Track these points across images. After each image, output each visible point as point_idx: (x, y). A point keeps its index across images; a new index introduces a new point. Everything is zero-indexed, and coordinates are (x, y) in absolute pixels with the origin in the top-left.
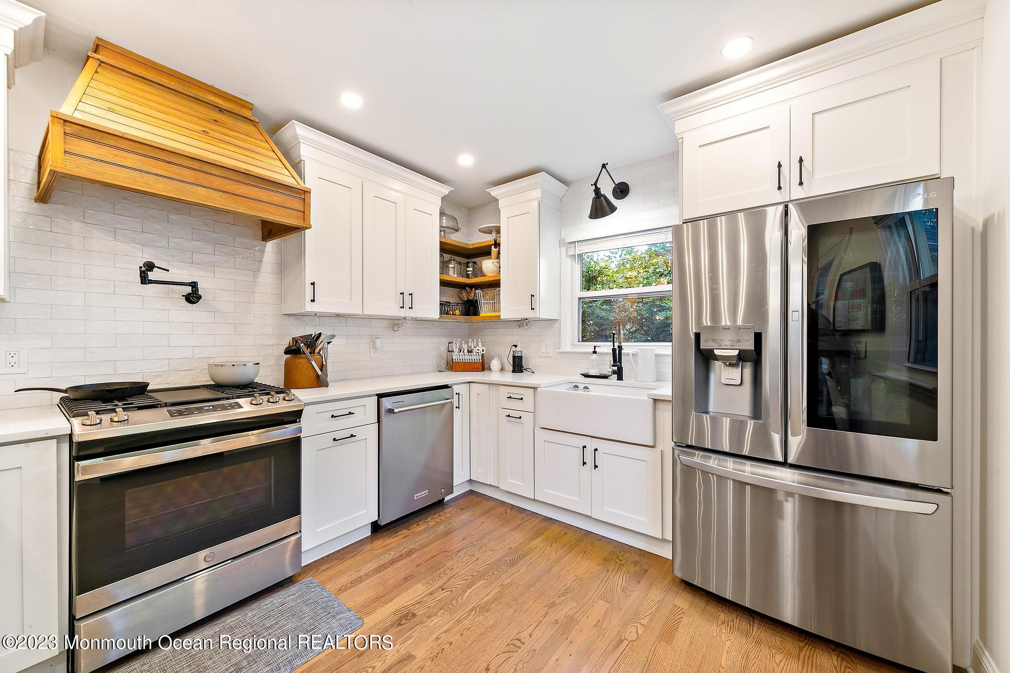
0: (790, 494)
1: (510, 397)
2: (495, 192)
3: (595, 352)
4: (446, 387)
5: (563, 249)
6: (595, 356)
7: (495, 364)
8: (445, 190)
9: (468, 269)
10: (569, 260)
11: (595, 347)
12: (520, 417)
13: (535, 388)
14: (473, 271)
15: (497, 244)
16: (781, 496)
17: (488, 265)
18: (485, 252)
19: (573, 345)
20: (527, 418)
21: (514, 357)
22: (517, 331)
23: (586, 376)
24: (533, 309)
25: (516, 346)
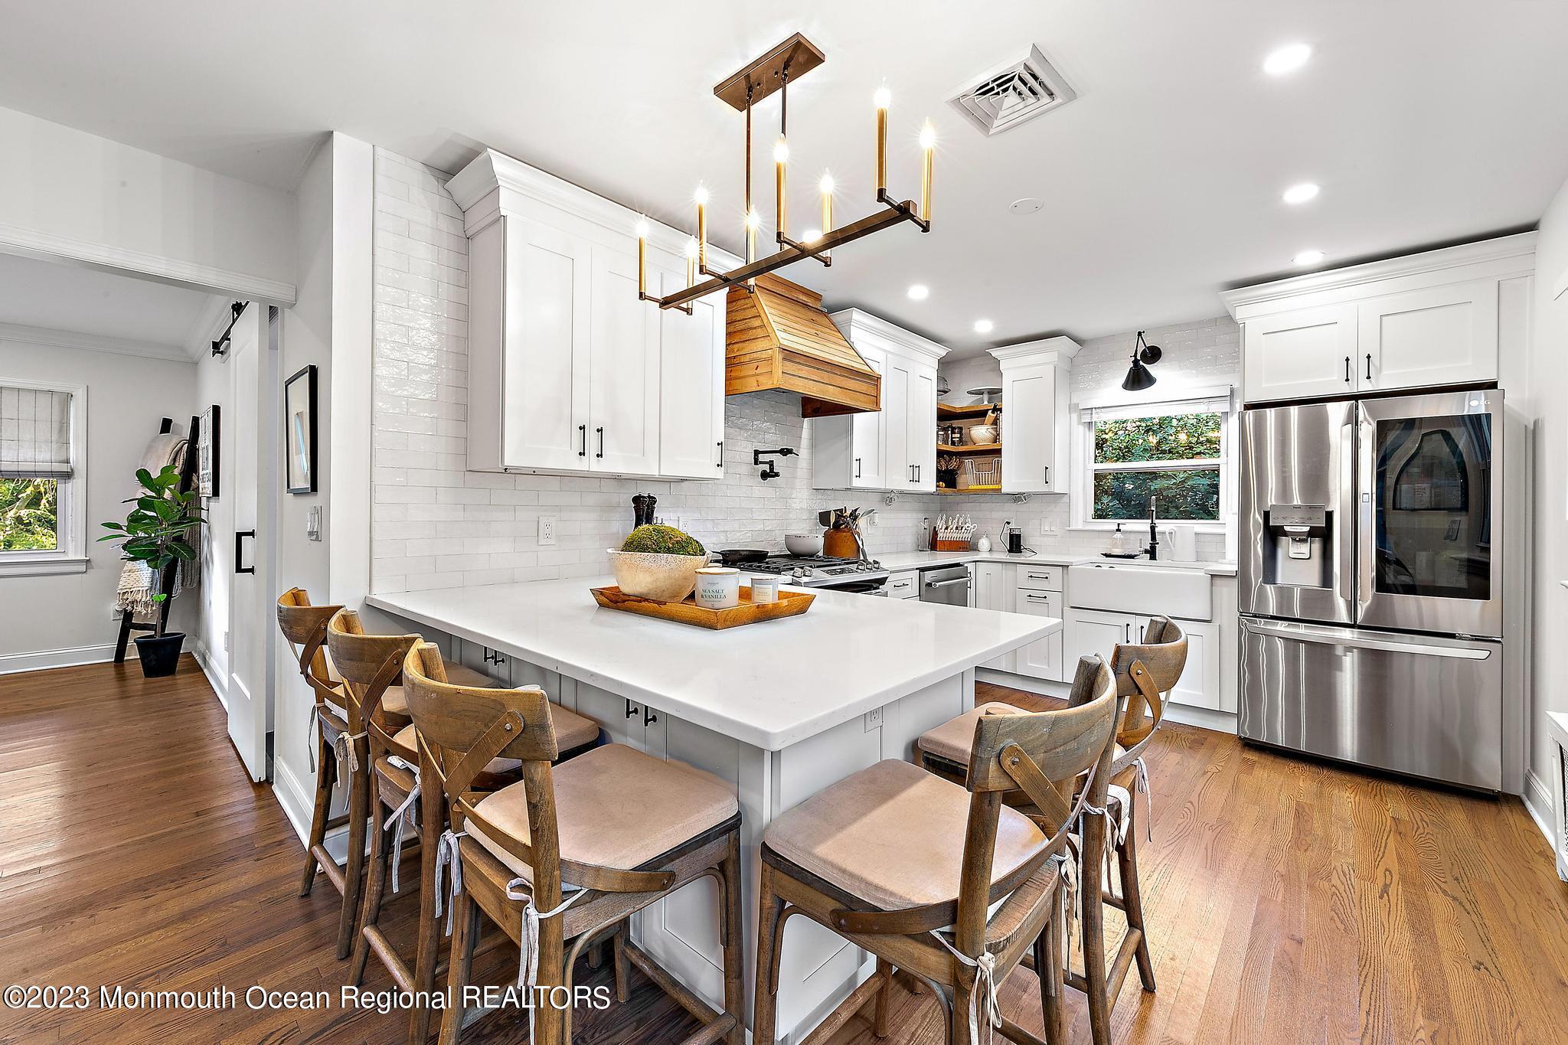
0: (1349, 649)
1: (1031, 576)
2: (996, 353)
3: (1118, 530)
4: (958, 565)
5: (1075, 416)
6: (1118, 534)
7: (984, 543)
8: (942, 351)
9: (954, 436)
10: (1081, 428)
11: (1119, 524)
12: (1045, 597)
13: (1065, 567)
14: (961, 438)
15: (997, 410)
16: (1339, 651)
17: (980, 433)
18: (979, 415)
19: (1085, 522)
20: (1054, 599)
21: (1011, 536)
22: (1014, 506)
23: (1107, 555)
24: (1047, 482)
25: (1008, 523)
